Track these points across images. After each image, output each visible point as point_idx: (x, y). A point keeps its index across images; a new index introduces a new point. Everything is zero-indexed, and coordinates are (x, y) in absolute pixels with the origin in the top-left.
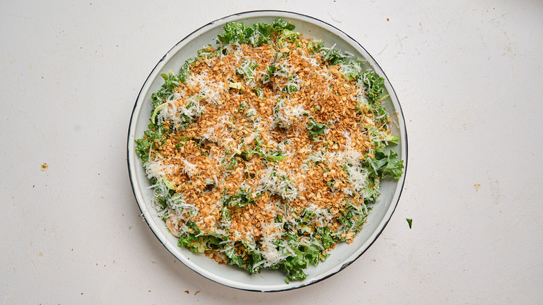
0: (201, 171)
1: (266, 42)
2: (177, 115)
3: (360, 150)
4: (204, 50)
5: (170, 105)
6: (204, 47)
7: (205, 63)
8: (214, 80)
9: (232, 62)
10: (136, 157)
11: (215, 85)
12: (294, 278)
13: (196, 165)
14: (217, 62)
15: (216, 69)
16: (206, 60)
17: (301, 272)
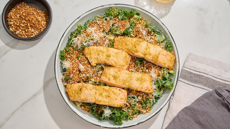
0: (86, 70)
1: (125, 19)
2: (80, 44)
3: (157, 74)
4: (98, 17)
5: (78, 39)
6: (98, 16)
7: (97, 23)
8: (99, 31)
9: (108, 25)
10: (59, 58)
11: (99, 34)
12: (117, 123)
13: (84, 67)
14: (102, 23)
15: (101, 26)
16: (98, 21)
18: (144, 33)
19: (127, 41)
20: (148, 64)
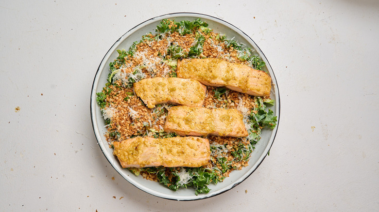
0: (141, 116)
1: (189, 33)
2: (126, 78)
3: (248, 107)
4: (147, 36)
5: (122, 71)
6: (147, 34)
7: (147, 44)
8: (152, 56)
9: (165, 45)
10: (97, 105)
11: (153, 59)
12: (201, 191)
13: (137, 112)
14: (156, 44)
15: (154, 48)
16: (148, 42)
17: (206, 187)
18: (220, 49)
19: (196, 64)
20: (232, 94)
